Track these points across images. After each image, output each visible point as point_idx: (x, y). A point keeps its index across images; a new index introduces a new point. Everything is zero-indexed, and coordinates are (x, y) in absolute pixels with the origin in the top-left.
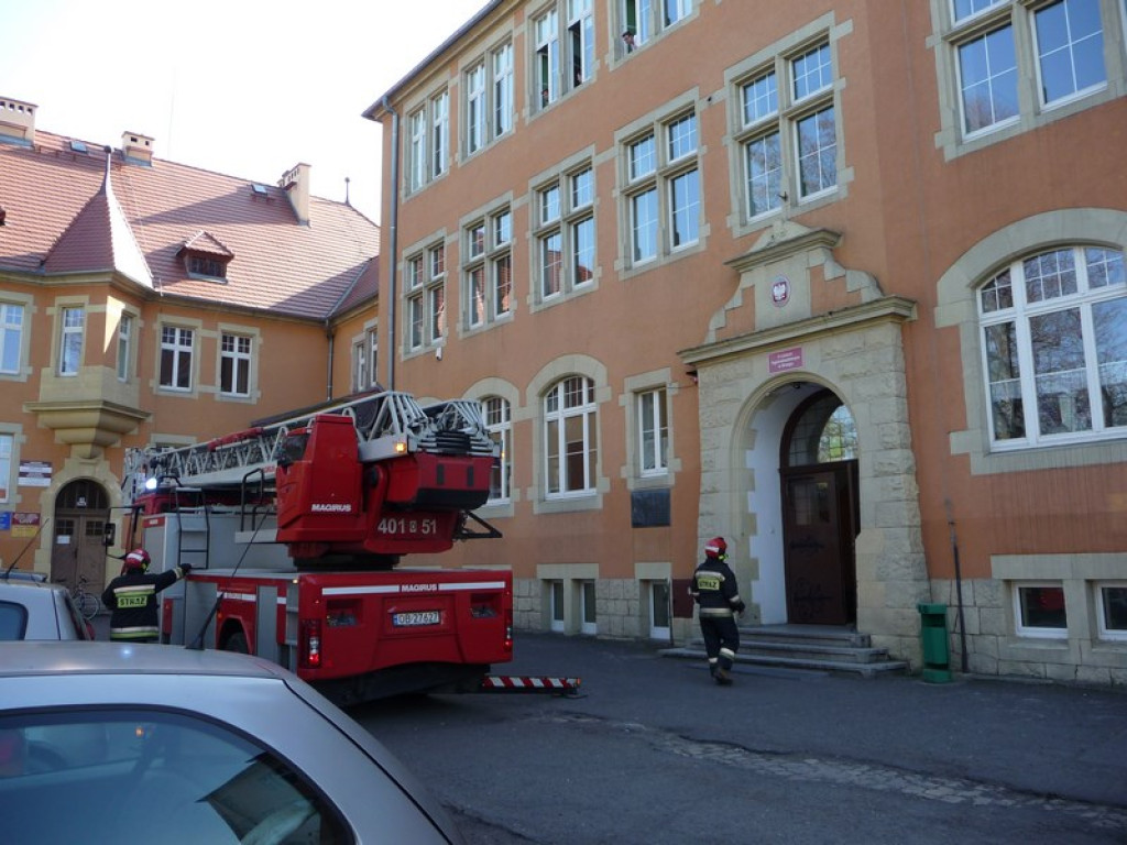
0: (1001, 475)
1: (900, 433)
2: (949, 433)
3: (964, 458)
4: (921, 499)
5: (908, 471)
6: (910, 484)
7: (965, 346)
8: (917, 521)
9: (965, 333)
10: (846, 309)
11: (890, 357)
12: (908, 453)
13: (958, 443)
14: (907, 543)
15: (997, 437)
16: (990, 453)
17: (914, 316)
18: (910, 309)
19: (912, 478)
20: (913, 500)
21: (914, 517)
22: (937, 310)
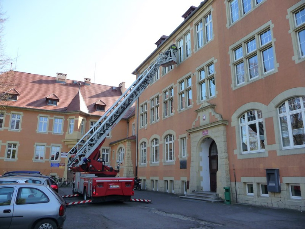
0: (242, 159)
1: (224, 149)
2: (234, 150)
3: (236, 155)
4: (229, 164)
5: (226, 158)
6: (226, 161)
7: (236, 131)
8: (228, 169)
9: (236, 128)
10: (214, 122)
11: (222, 133)
12: (227, 154)
13: (236, 152)
14: (225, 174)
15: (243, 151)
16: (242, 154)
17: (228, 124)
18: (227, 122)
19: (227, 160)
20: (227, 164)
21: (227, 168)
22: (232, 123)
